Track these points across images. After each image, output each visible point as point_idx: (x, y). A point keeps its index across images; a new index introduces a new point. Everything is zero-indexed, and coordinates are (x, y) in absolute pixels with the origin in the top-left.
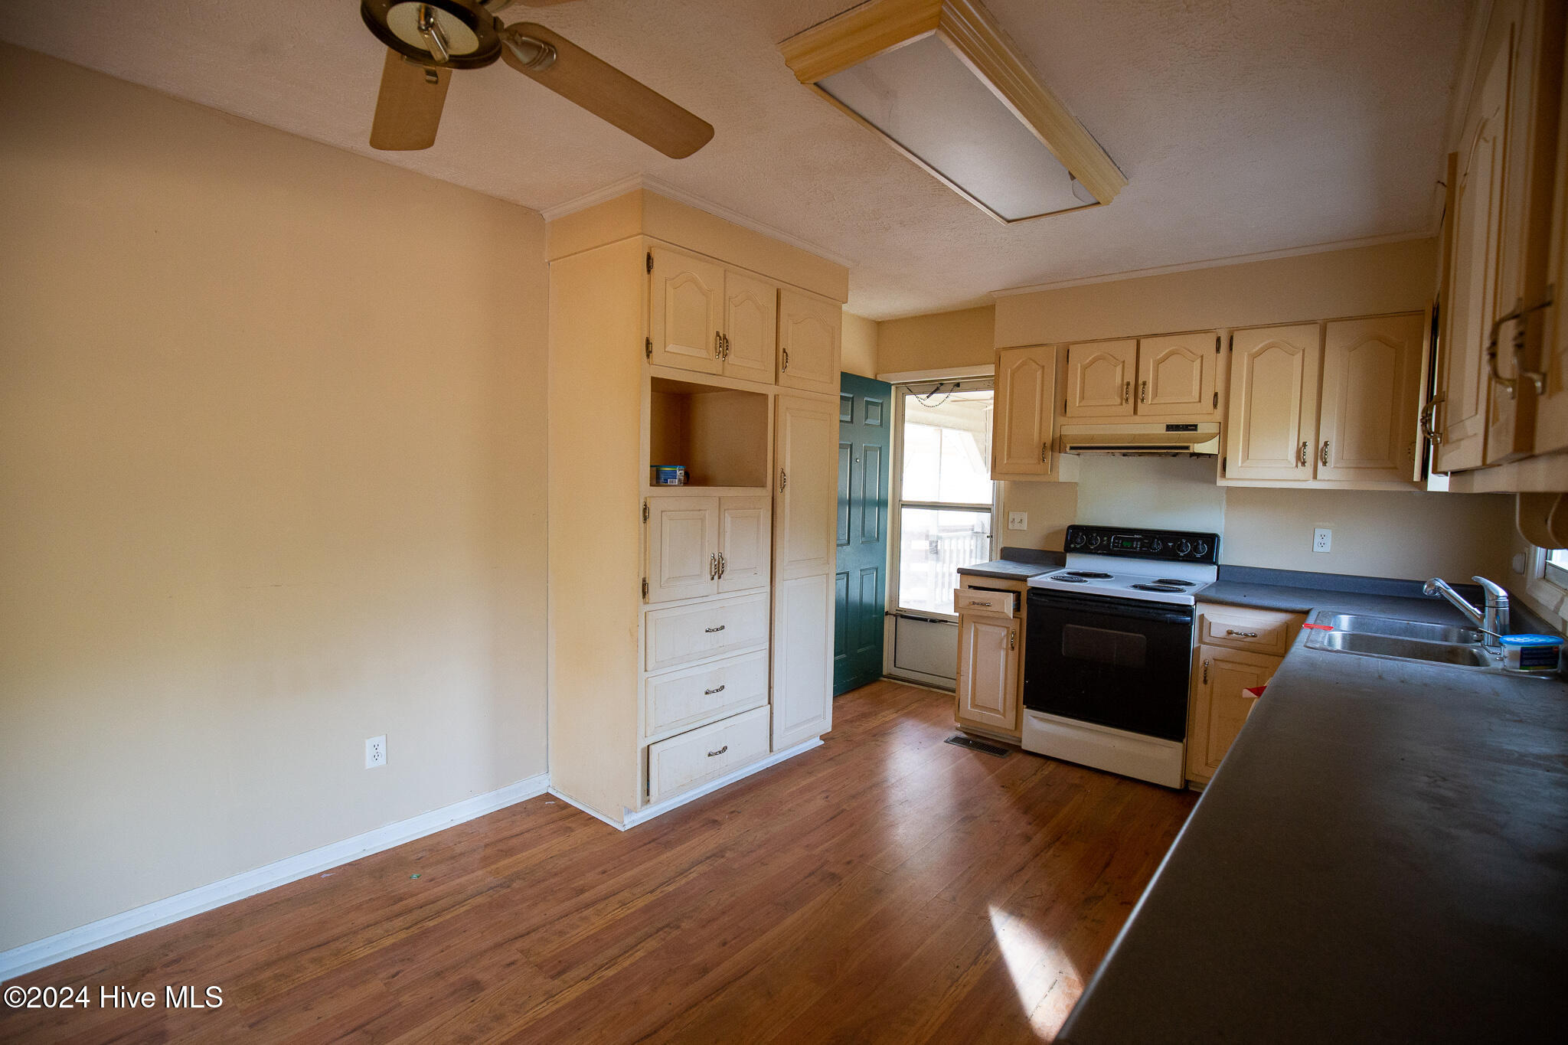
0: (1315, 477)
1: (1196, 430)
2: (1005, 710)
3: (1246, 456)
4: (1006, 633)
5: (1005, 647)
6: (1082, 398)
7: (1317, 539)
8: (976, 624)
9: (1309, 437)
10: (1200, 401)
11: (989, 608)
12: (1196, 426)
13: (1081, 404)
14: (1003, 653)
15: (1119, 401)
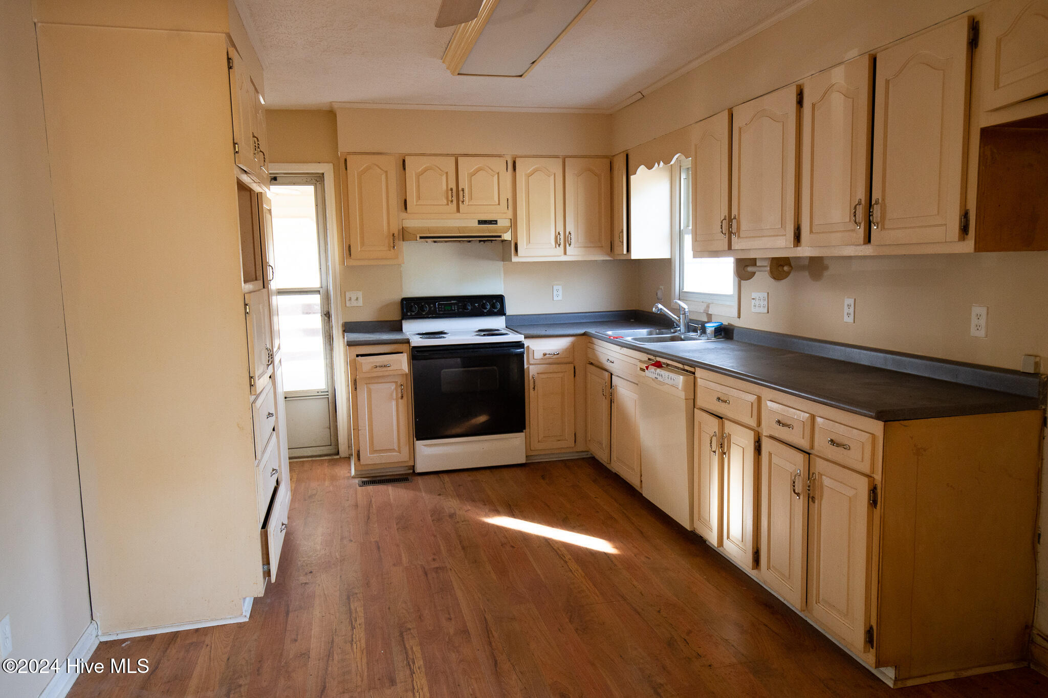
0: (565, 253)
1: (496, 224)
2: (399, 446)
3: (529, 242)
4: (395, 386)
5: (395, 397)
6: (419, 198)
7: (555, 293)
8: (369, 385)
9: (560, 229)
10: (499, 204)
11: (389, 368)
12: (496, 221)
13: (418, 203)
14: (394, 403)
15: (445, 202)
